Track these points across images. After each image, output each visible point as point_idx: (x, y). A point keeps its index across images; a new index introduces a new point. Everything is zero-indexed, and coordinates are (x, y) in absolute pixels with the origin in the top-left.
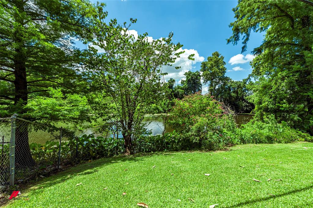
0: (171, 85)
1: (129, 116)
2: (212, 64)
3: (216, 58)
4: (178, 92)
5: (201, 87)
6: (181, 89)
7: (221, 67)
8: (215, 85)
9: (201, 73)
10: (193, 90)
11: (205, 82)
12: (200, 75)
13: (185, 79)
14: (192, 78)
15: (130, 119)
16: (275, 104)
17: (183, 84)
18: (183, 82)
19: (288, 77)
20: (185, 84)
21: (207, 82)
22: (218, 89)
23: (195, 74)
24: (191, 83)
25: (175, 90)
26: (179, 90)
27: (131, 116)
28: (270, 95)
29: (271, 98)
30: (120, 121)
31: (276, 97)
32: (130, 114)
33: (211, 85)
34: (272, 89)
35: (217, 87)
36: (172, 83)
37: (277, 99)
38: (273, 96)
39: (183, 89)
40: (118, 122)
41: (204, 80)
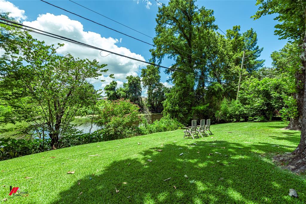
0: (113, 87)
1: (57, 119)
2: (149, 72)
3: (153, 67)
4: (120, 94)
5: (141, 90)
6: (123, 91)
7: (156, 75)
8: (152, 90)
9: (141, 79)
10: (134, 93)
11: (145, 86)
12: (140, 80)
13: (127, 82)
14: (133, 82)
15: (58, 121)
16: (173, 107)
17: (126, 87)
18: (125, 85)
19: (179, 91)
20: (127, 87)
21: (146, 86)
22: (155, 93)
23: (135, 78)
24: (132, 87)
25: (118, 92)
26: (122, 92)
27: (59, 118)
28: (171, 101)
29: (171, 103)
30: (46, 123)
31: (173, 103)
32: (57, 116)
33: (149, 89)
34: (172, 98)
35: (154, 91)
36: (114, 85)
37: (174, 104)
38: (172, 102)
39: (125, 92)
40: (44, 124)
41: (144, 85)
